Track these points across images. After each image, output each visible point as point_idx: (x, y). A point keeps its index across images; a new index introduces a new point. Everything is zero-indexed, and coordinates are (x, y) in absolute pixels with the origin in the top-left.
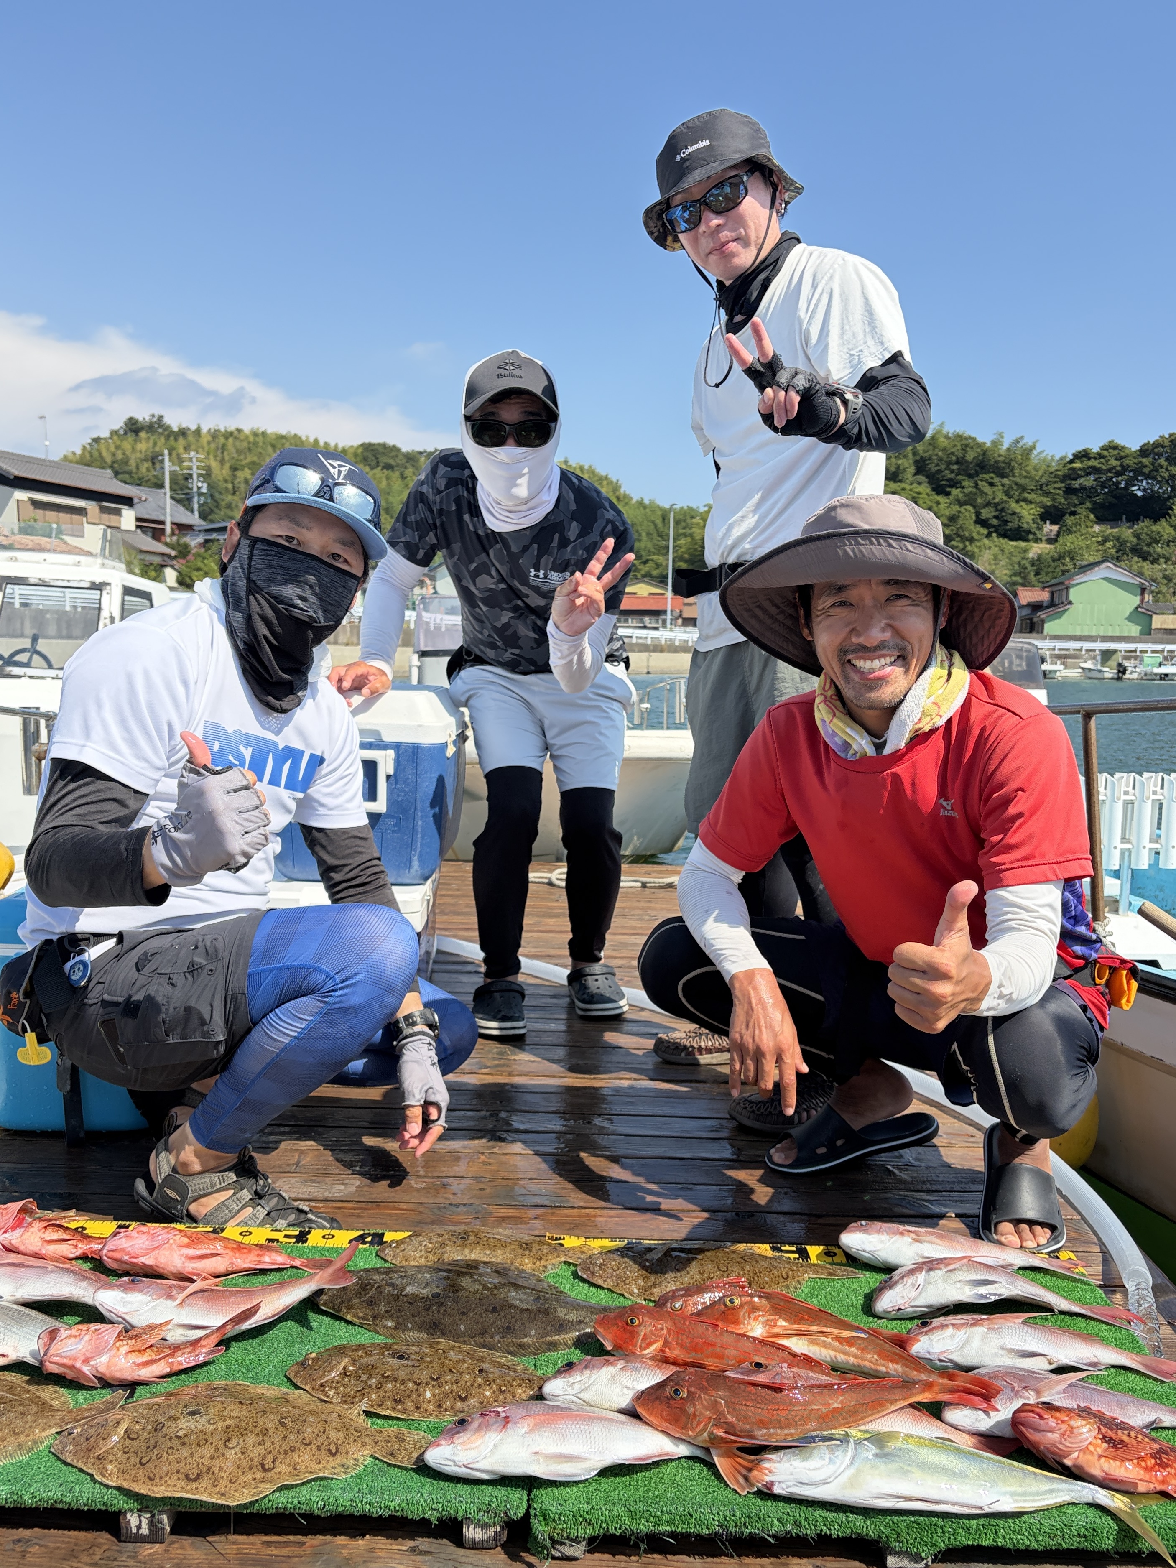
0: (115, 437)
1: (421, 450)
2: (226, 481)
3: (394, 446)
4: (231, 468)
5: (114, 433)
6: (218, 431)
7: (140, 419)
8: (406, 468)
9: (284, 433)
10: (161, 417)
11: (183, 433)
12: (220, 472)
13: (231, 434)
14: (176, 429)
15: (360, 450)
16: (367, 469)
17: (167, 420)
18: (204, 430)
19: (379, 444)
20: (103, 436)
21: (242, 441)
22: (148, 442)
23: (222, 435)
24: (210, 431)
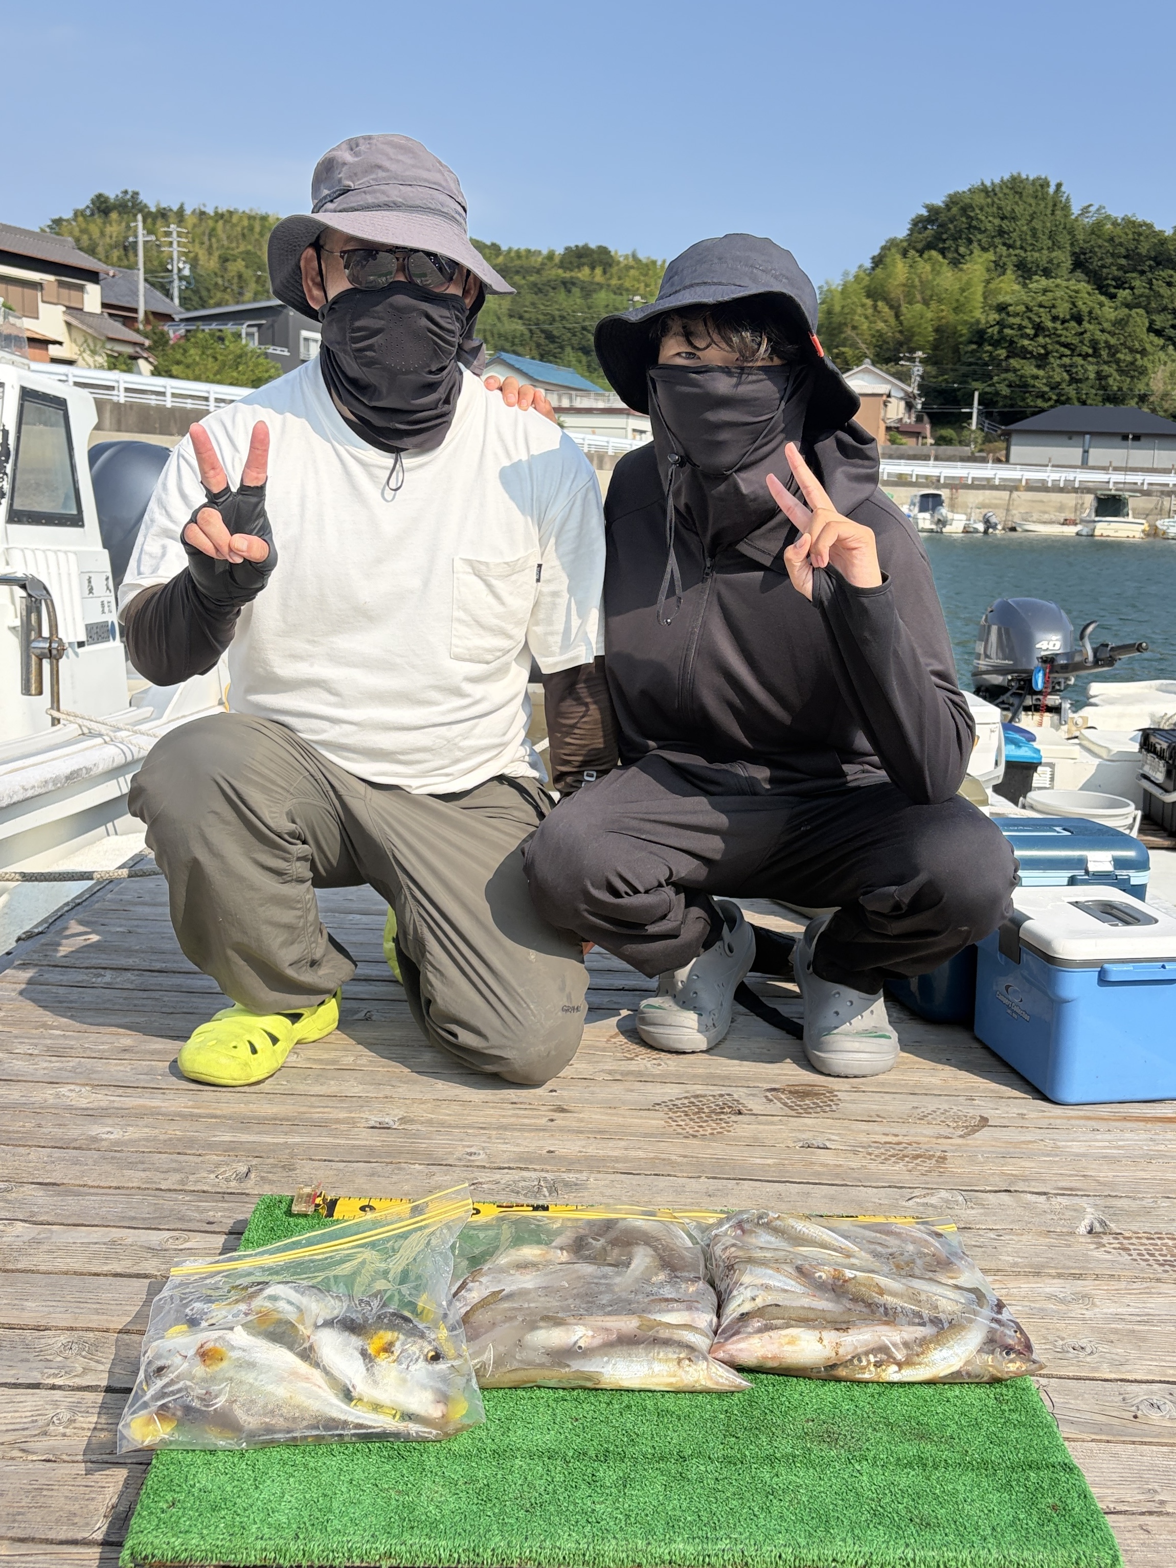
0: (80, 219)
2: (216, 274)
4: (220, 257)
5: (79, 213)
6: (206, 212)
7: (111, 196)
10: (137, 194)
11: (163, 214)
13: (222, 216)
14: (153, 209)
17: (144, 198)
18: (188, 211)
20: (65, 217)
21: (234, 225)
22: (119, 225)
23: (211, 218)
24: (194, 212)
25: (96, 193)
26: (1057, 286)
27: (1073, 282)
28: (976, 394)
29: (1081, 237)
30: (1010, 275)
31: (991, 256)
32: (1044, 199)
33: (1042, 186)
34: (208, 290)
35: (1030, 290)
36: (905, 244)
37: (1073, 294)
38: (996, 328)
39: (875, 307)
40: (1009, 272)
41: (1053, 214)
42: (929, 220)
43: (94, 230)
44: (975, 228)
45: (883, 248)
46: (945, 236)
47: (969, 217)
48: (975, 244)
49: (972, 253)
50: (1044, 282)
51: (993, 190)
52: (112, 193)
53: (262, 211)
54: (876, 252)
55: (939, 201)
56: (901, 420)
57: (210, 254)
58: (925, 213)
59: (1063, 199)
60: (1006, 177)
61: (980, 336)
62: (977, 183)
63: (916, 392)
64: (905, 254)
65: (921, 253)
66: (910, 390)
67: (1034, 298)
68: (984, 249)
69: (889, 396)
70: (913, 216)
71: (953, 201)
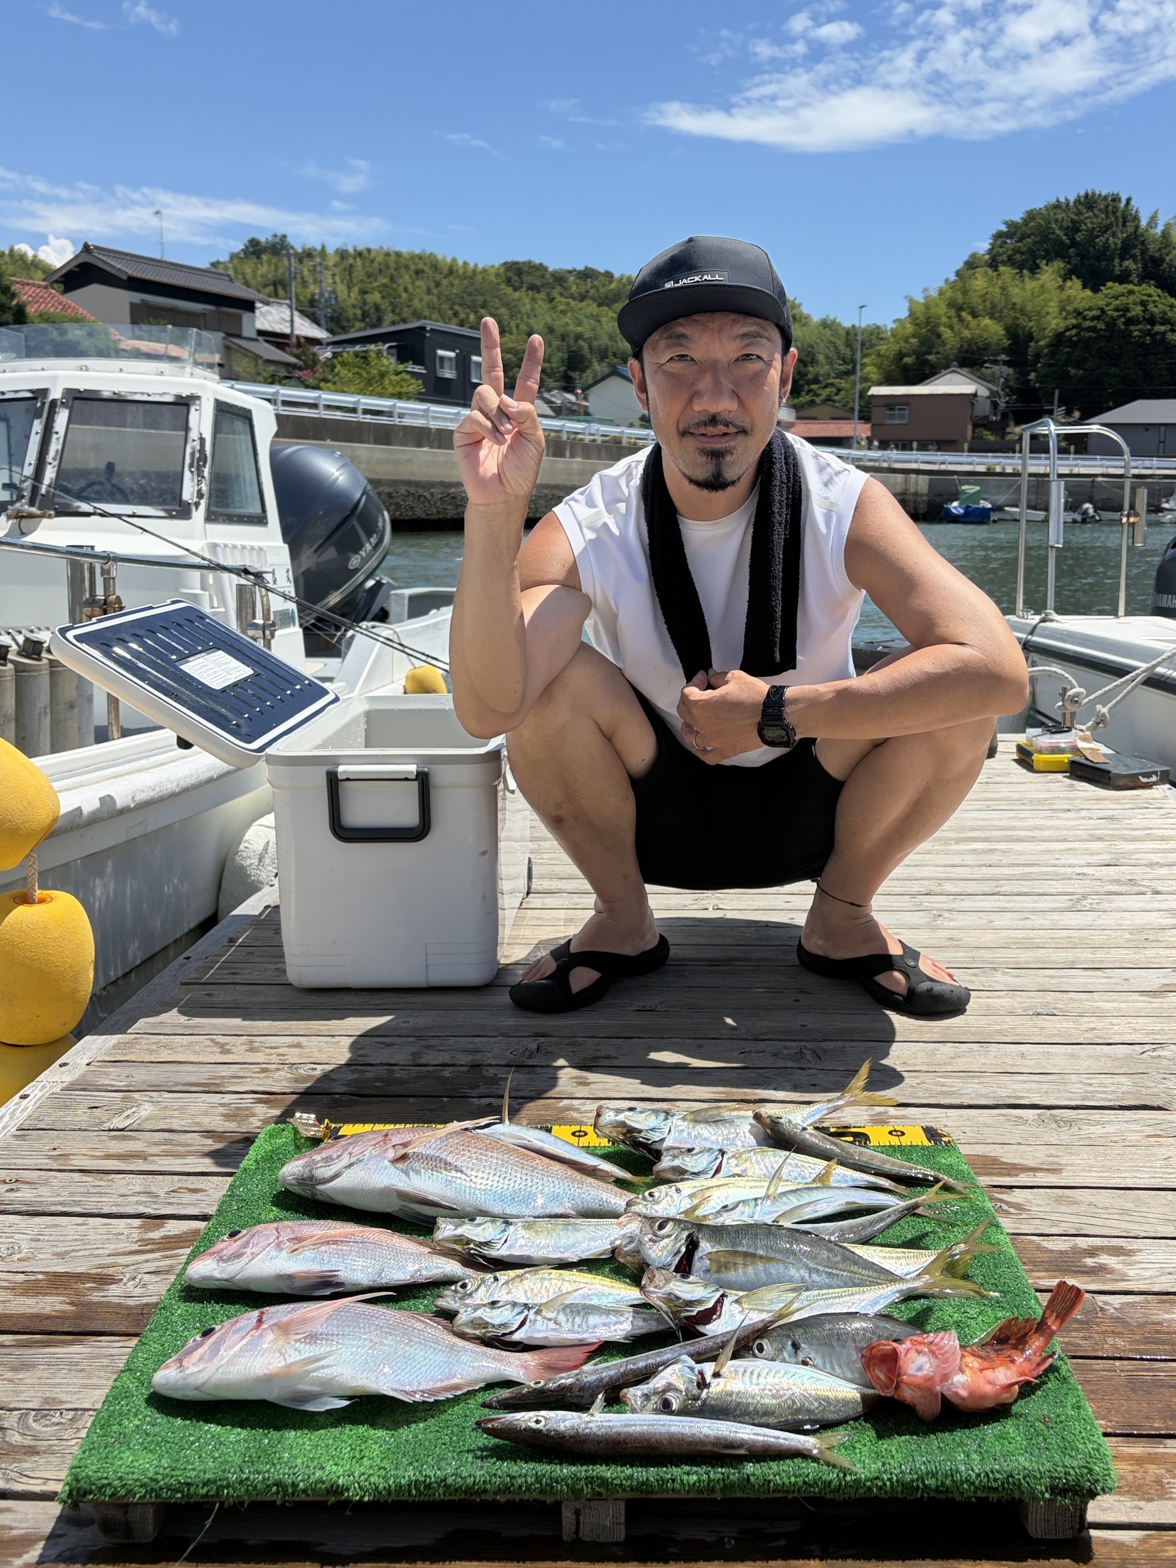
0: (235, 261)
1: (570, 268)
2: (354, 306)
3: (541, 264)
4: (359, 291)
5: (233, 256)
6: (346, 251)
7: (262, 239)
8: (553, 288)
9: (417, 251)
10: (285, 236)
11: (308, 254)
12: (348, 298)
13: (360, 254)
14: (300, 250)
15: (502, 270)
16: (509, 290)
17: (291, 240)
18: (330, 250)
19: (524, 263)
20: (222, 260)
21: (372, 261)
22: (269, 263)
23: (350, 255)
24: (337, 251)
25: (249, 237)
26: (1131, 292)
27: (1144, 286)
28: (1057, 392)
29: (1151, 247)
32: (1114, 213)
33: (1114, 200)
34: (348, 320)
35: (1106, 296)
36: (987, 257)
37: (1145, 298)
38: (1074, 332)
39: (959, 316)
40: (1076, 278)
41: (1124, 225)
42: (1007, 235)
43: (248, 270)
45: (966, 263)
46: (1023, 250)
47: (1043, 230)
49: (1047, 262)
50: (1118, 288)
52: (263, 238)
53: (397, 249)
54: (960, 265)
55: (1017, 217)
56: (987, 417)
57: (349, 288)
58: (1004, 228)
59: (1133, 212)
60: (1082, 193)
61: (1059, 338)
62: (1052, 200)
63: (1001, 392)
65: (998, 267)
66: (995, 389)
67: (1108, 304)
68: (1059, 259)
69: (975, 395)
70: (994, 232)
71: (1031, 216)
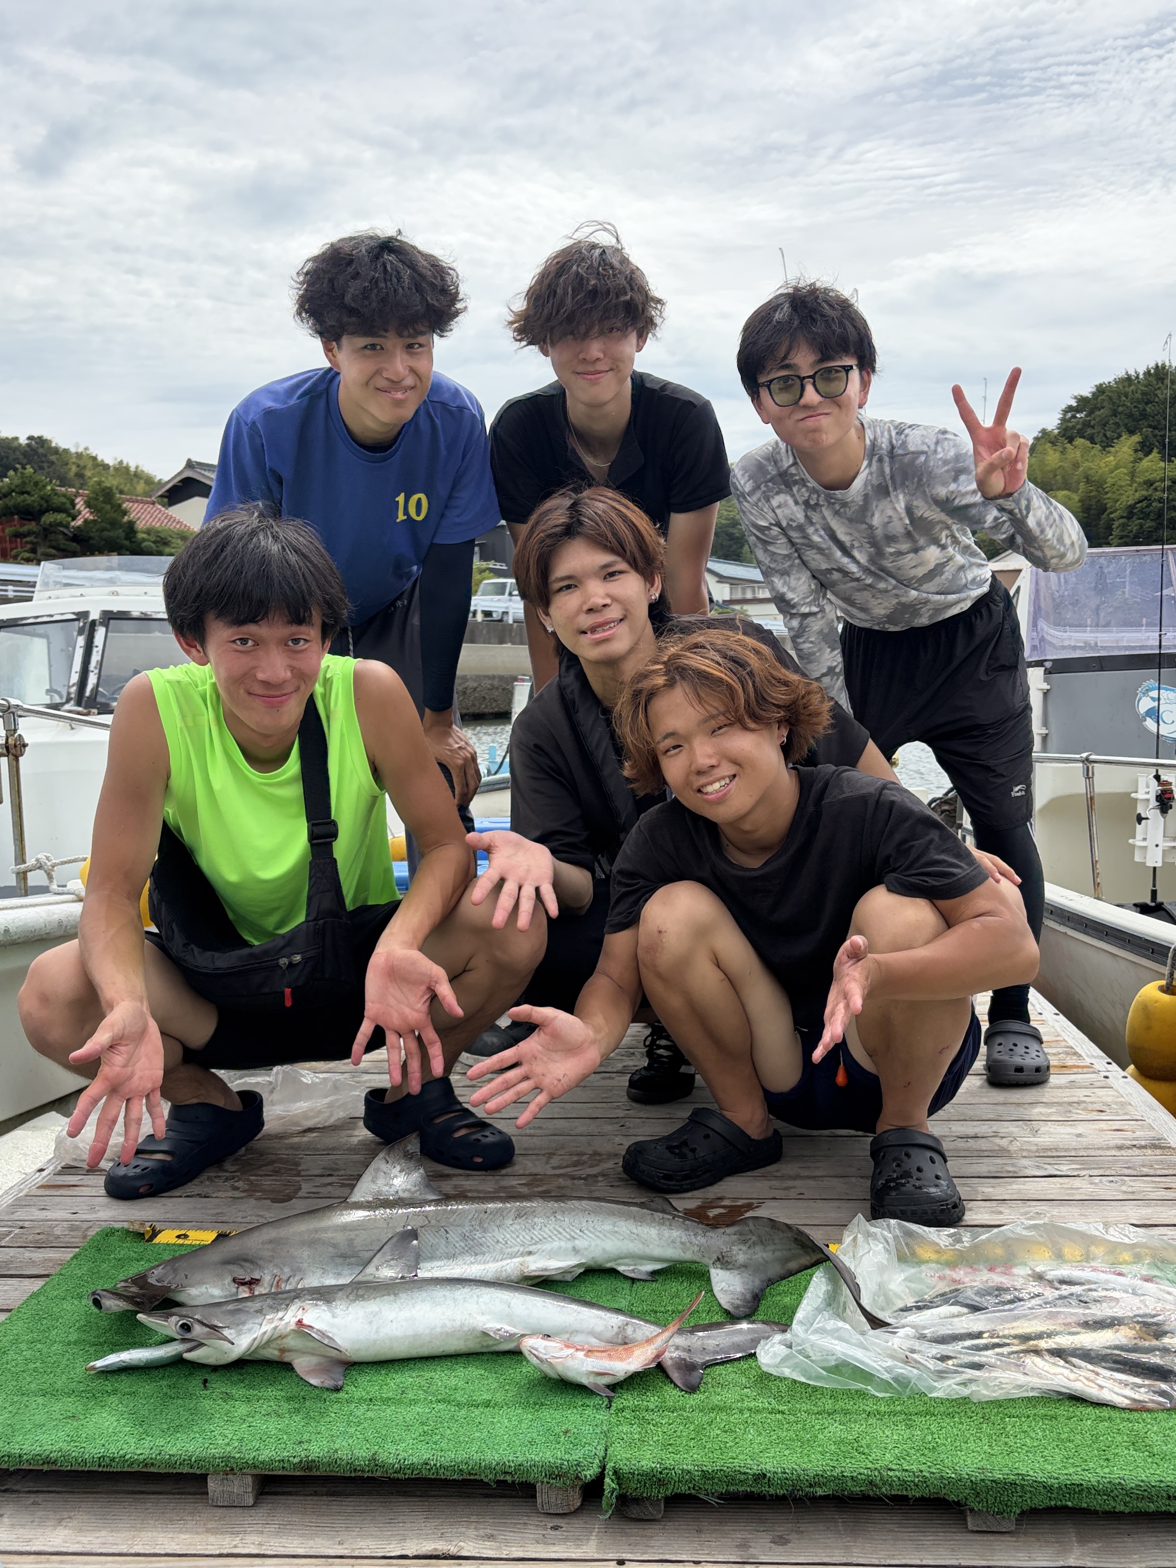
30: (1155, 455)
31: (1136, 438)
36: (1056, 431)
38: (1144, 504)
40: (1155, 450)
42: (1077, 409)
44: (1121, 413)
45: (1038, 436)
46: (1092, 423)
47: (1114, 404)
48: (1122, 428)
49: (1120, 436)
51: (1137, 377)
55: (1086, 391)
58: (1073, 403)
60: (1152, 365)
62: (1121, 374)
64: (1053, 444)
65: (1071, 440)
68: (1131, 432)
70: (1064, 407)
71: (1101, 390)
